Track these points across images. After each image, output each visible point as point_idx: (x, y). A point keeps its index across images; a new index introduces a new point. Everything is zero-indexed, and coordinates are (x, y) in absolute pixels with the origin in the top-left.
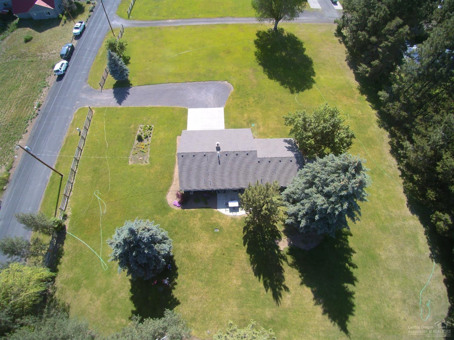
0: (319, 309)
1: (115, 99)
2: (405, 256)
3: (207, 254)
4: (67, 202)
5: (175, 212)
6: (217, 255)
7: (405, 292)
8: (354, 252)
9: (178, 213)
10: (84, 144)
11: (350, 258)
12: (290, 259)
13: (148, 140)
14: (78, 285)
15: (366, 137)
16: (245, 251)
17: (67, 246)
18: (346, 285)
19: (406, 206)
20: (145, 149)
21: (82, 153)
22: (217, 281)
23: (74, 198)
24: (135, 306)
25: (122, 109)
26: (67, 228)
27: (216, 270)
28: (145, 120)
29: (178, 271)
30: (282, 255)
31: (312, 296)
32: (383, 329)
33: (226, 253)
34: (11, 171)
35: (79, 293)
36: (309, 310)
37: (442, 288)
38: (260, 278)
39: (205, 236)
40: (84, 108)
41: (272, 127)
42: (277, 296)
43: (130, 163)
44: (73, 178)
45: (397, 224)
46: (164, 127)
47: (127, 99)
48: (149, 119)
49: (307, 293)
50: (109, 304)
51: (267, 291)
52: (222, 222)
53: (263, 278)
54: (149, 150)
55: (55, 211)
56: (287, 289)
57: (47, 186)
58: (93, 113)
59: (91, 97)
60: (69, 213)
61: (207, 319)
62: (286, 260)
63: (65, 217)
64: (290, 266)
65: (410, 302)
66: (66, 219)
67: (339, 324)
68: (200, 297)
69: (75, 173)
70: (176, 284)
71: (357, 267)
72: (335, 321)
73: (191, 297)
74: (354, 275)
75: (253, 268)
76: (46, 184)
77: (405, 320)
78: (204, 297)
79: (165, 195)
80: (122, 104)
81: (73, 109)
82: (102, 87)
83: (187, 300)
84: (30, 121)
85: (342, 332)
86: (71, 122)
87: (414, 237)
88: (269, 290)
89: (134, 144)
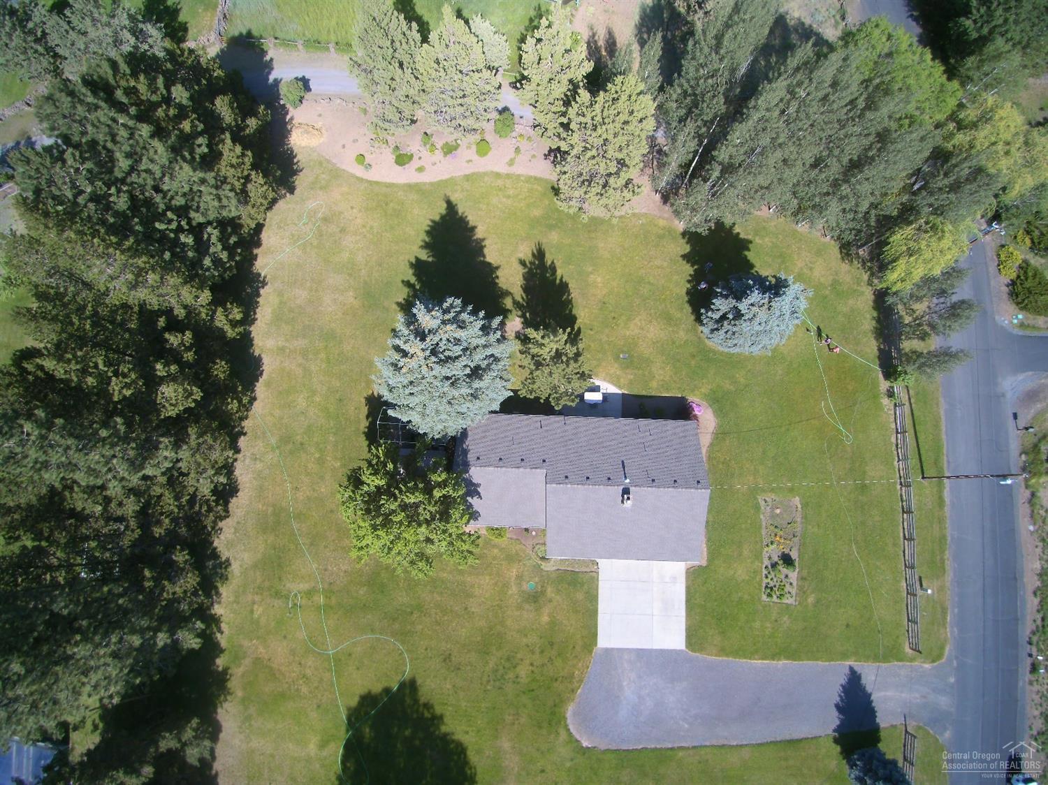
0: (479, 233)
1: (869, 689)
2: (311, 291)
3: (640, 320)
4: (896, 424)
5: (699, 393)
6: (624, 318)
7: (336, 241)
8: (399, 304)
9: (693, 391)
10: (904, 552)
11: (408, 296)
12: (508, 303)
13: (770, 558)
14: (835, 288)
15: (276, 535)
16: (578, 321)
17: (872, 346)
18: (430, 259)
19: (264, 373)
20: (773, 534)
21: (902, 530)
22: (627, 281)
23: (887, 430)
24: (746, 256)
25: (844, 656)
26: (881, 376)
27: (627, 296)
28: (785, 619)
29: (686, 299)
30: (520, 309)
31: (486, 251)
32: (392, 201)
33: (611, 320)
34: (1027, 493)
35: (831, 278)
36: (494, 236)
37: (269, 237)
38: (561, 280)
39: (645, 349)
40: (933, 661)
41: (487, 578)
42: (540, 254)
43: (797, 501)
44: (901, 472)
45: (301, 343)
46: (740, 594)
47: (838, 689)
48: (776, 621)
49: (492, 255)
50: (783, 262)
51: (553, 262)
52: (615, 369)
53: (556, 279)
54: (764, 532)
55: (913, 405)
56: (523, 263)
57: (945, 458)
58: (907, 644)
59: (925, 697)
60: (885, 401)
61: (642, 236)
62: (515, 303)
63: (890, 394)
64: (510, 293)
65: (333, 228)
66: (888, 391)
67: (457, 213)
68: (652, 263)
69: (901, 484)
70: (689, 281)
71: (403, 281)
72: (461, 217)
73: (665, 264)
74: (411, 272)
75: (569, 295)
76: (948, 462)
77: (352, 208)
78: (646, 263)
79: (719, 426)
80: (847, 671)
81: (957, 658)
82: (906, 731)
83: (671, 260)
84: (1039, 622)
85: (454, 203)
86: (949, 618)
87: (278, 319)
88: (549, 263)
89: (799, 549)
